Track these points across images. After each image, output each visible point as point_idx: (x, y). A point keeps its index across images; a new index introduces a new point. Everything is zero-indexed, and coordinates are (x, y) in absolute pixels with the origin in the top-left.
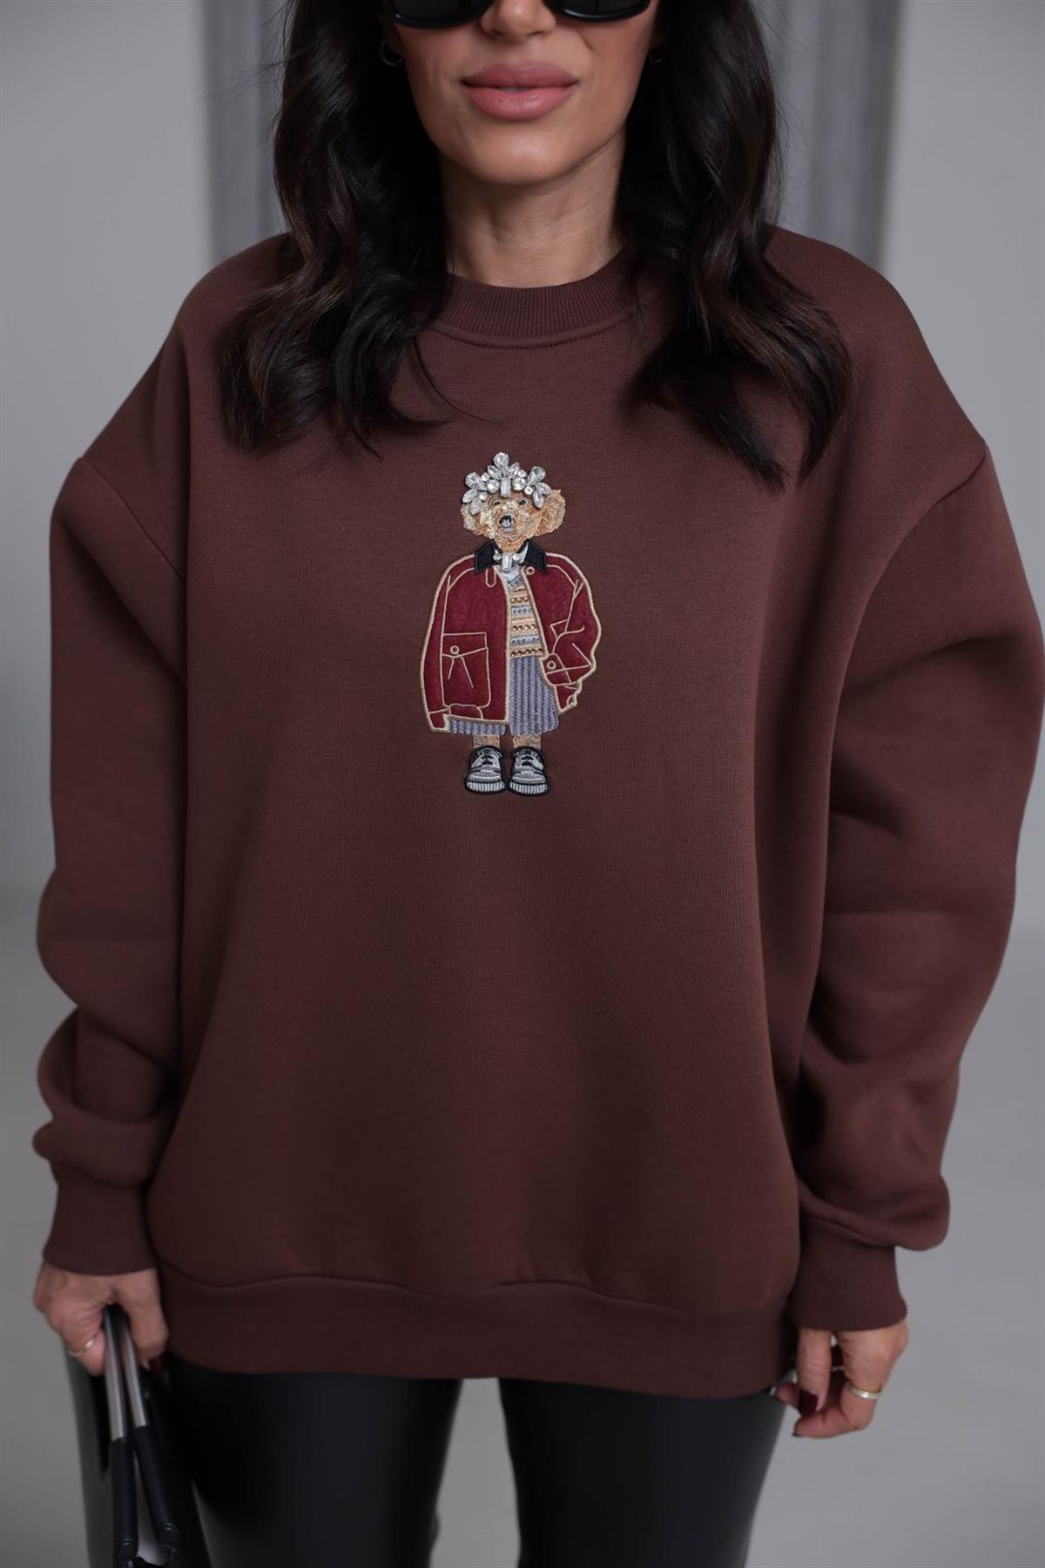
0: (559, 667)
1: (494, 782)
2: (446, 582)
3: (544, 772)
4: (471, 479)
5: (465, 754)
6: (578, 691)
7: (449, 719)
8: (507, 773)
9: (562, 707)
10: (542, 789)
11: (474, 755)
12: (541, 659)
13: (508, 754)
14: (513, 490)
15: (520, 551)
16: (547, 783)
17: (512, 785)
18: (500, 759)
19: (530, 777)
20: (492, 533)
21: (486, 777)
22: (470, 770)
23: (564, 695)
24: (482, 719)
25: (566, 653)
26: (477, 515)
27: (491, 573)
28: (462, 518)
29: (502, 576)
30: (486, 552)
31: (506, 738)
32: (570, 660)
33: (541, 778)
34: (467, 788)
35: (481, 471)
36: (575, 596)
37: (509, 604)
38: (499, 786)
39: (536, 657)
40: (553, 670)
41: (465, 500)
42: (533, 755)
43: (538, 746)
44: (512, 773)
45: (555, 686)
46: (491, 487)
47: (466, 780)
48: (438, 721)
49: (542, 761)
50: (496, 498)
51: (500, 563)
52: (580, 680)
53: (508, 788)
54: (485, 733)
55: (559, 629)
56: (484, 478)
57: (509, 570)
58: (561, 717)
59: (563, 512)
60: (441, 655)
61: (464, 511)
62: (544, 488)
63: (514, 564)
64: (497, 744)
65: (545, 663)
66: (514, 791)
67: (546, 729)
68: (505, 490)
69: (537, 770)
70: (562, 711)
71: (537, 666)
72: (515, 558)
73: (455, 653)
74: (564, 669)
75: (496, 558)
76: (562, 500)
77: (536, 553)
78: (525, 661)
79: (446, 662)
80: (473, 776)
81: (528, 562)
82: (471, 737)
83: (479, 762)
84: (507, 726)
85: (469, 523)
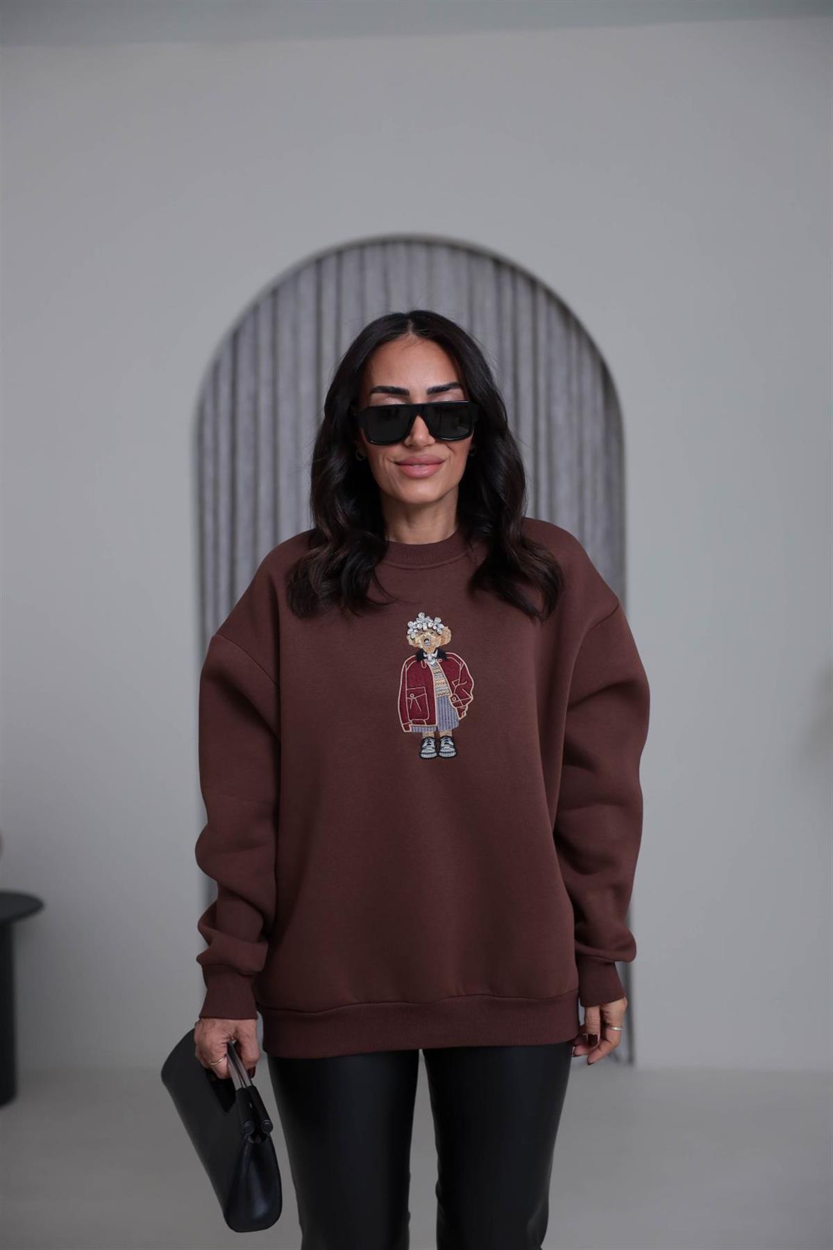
0: (457, 699)
1: (431, 753)
2: (405, 667)
3: (454, 747)
4: (411, 624)
5: (419, 741)
6: (467, 709)
7: (412, 726)
8: (438, 748)
9: (460, 716)
10: (453, 754)
11: (423, 742)
12: (449, 697)
13: (438, 740)
14: (428, 628)
15: (434, 653)
16: (456, 751)
17: (440, 754)
18: (435, 743)
19: (448, 749)
20: (422, 647)
21: (429, 751)
22: (422, 749)
23: (460, 712)
24: (426, 725)
25: (460, 693)
26: (413, 639)
27: (424, 662)
28: (408, 641)
29: (428, 663)
30: (420, 654)
31: (437, 733)
32: (462, 696)
33: (453, 750)
34: (421, 757)
35: (414, 620)
36: (461, 669)
37: (433, 675)
38: (435, 755)
39: (447, 696)
40: (455, 701)
41: (408, 633)
42: (449, 739)
43: (451, 735)
44: (440, 748)
45: (456, 708)
46: (418, 626)
47: (421, 753)
48: (407, 728)
49: (453, 741)
50: (421, 631)
51: (427, 658)
52: (467, 705)
53: (438, 755)
54: (428, 732)
55: (456, 683)
56: (415, 623)
57: (432, 661)
58: (460, 721)
59: (450, 635)
60: (407, 698)
61: (408, 637)
62: (442, 626)
63: (433, 658)
64: (433, 735)
65: (451, 698)
66: (441, 757)
67: (454, 727)
68: (425, 628)
69: (451, 746)
70: (460, 719)
71: (448, 701)
72: (433, 655)
73: (412, 697)
74: (459, 700)
75: (425, 656)
76: (449, 631)
77: (441, 653)
78: (443, 698)
79: (409, 701)
80: (423, 751)
81: (439, 657)
82: (421, 733)
83: (425, 744)
84: (437, 728)
85: (411, 642)
